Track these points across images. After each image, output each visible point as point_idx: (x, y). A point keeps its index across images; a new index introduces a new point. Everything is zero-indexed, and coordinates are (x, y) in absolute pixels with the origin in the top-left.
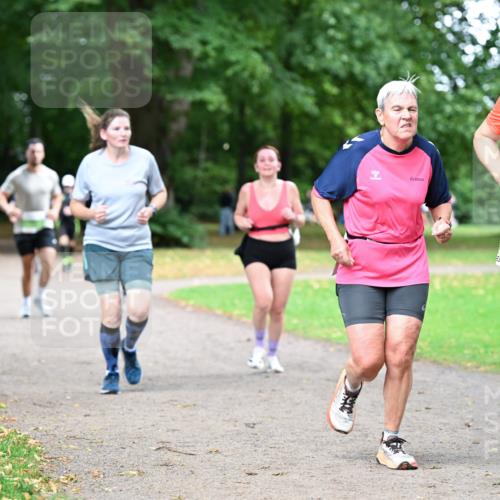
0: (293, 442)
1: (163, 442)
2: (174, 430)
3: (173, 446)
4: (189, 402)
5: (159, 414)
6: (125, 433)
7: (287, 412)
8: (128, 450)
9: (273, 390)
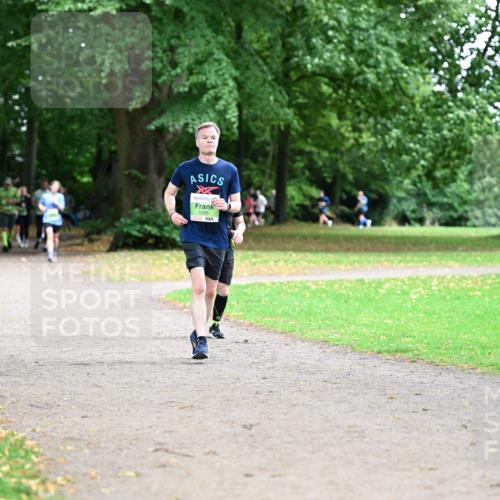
0: (290, 443)
1: (160, 444)
2: (171, 432)
3: (170, 448)
4: (186, 403)
5: (156, 415)
6: (122, 434)
7: (284, 413)
8: (125, 451)
9: (271, 392)
